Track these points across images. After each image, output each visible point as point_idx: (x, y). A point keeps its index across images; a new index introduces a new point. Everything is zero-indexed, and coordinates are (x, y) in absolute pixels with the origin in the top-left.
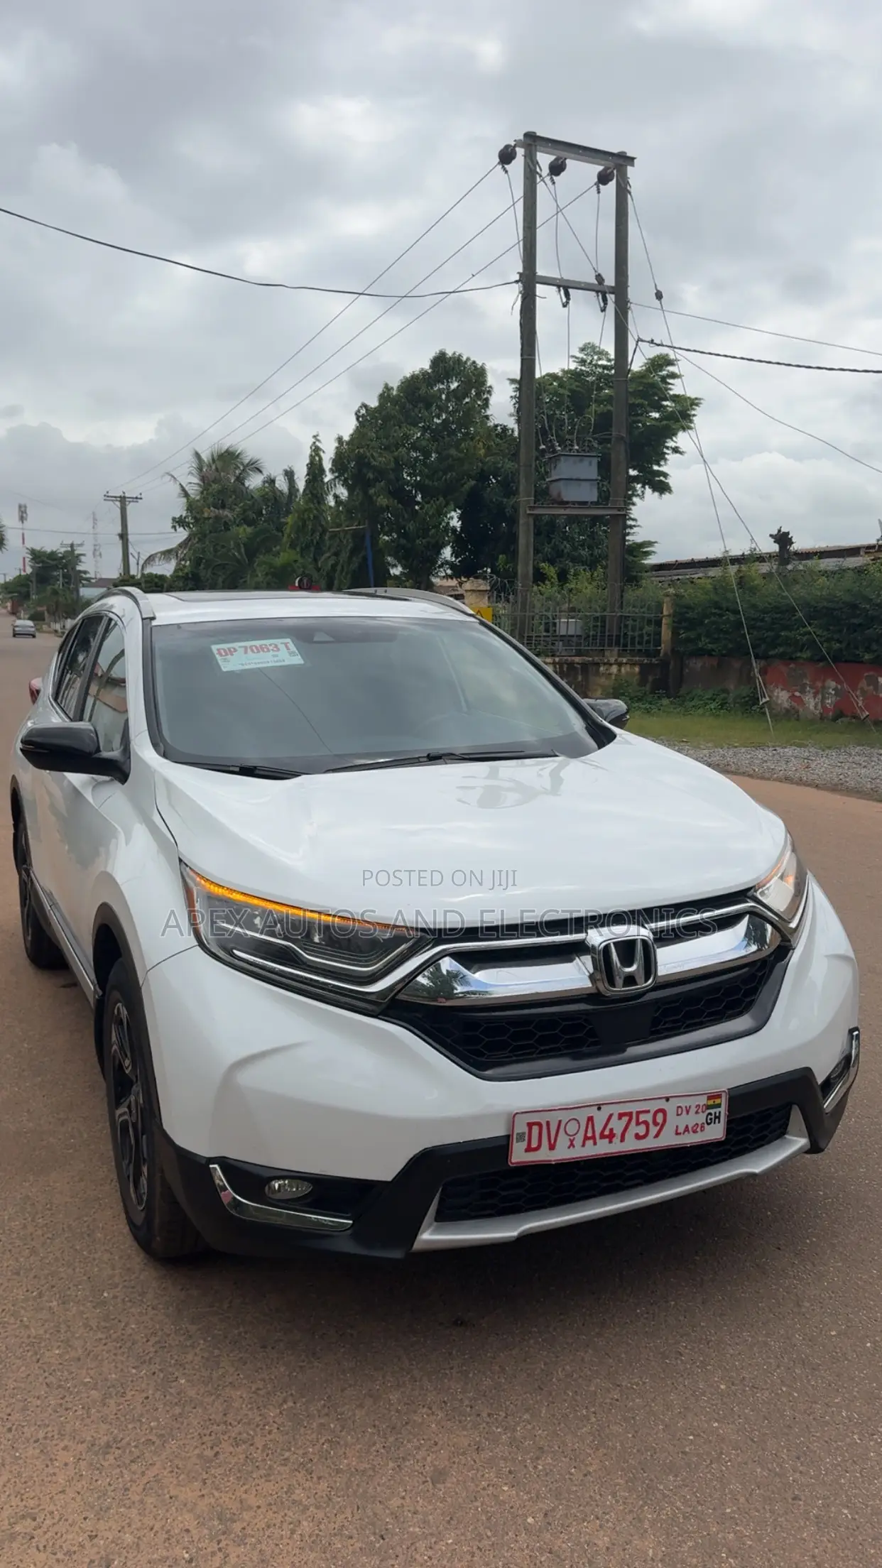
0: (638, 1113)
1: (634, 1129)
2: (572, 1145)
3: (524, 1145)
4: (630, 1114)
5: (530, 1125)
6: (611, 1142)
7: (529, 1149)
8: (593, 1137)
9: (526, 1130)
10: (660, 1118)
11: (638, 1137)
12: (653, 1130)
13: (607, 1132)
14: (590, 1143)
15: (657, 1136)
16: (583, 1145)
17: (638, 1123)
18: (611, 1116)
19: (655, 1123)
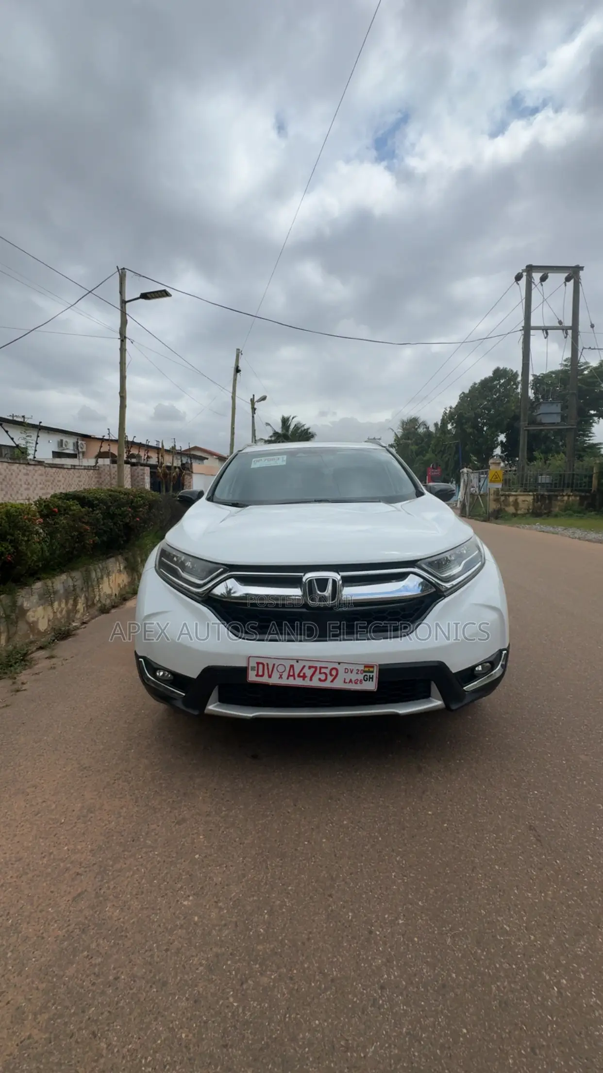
0: (321, 668)
1: (317, 676)
2: (281, 677)
3: (255, 673)
4: (316, 668)
5: (258, 663)
6: (304, 680)
7: (257, 675)
8: (294, 675)
9: (256, 665)
10: (334, 673)
11: (320, 680)
12: (330, 678)
13: (302, 674)
14: (291, 678)
15: (332, 681)
16: (288, 678)
17: (320, 673)
18: (304, 667)
19: (331, 675)
